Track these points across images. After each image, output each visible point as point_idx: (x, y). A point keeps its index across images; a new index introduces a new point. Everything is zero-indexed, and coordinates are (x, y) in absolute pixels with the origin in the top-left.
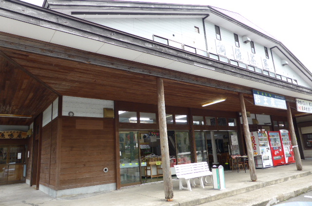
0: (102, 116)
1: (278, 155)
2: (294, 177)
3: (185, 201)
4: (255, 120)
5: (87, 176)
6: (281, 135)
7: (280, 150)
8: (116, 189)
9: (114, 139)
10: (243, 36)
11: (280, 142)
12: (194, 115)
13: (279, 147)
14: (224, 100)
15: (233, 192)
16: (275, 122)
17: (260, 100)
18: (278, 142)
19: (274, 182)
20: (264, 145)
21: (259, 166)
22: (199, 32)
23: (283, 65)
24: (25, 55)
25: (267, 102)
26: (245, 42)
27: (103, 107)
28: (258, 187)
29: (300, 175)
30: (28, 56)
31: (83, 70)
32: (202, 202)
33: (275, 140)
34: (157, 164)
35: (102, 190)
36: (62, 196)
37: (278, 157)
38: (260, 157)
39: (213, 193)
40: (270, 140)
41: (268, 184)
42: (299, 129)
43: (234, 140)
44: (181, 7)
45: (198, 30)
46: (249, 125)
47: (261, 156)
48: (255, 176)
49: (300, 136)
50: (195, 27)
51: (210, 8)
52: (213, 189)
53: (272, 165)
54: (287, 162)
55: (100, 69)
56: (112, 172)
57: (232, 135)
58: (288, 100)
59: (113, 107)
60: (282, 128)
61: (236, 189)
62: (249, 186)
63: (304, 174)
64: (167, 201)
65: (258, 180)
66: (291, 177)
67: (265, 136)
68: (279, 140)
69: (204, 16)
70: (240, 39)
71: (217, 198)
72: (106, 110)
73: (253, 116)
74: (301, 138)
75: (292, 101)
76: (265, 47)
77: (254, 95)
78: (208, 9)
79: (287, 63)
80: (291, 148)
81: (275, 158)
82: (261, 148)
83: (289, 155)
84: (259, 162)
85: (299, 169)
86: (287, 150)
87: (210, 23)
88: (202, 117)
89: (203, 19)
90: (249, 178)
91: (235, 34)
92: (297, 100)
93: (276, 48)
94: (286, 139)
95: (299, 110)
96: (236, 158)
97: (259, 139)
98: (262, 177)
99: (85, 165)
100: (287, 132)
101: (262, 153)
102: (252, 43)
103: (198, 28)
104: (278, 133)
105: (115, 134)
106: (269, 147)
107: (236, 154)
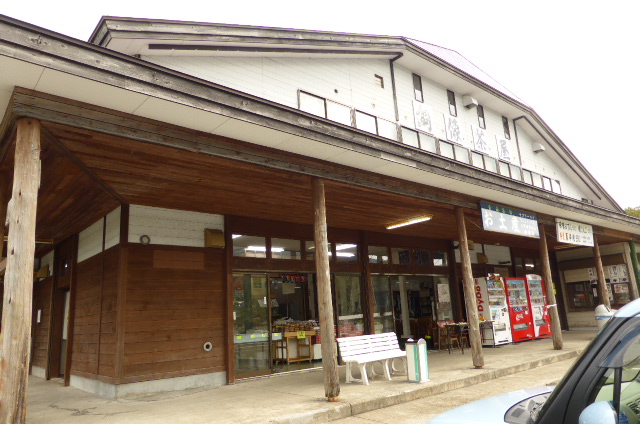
0: (201, 244)
1: (521, 321)
2: (547, 361)
3: (360, 401)
4: (481, 256)
5: (174, 357)
6: (529, 283)
7: (526, 313)
8: (227, 383)
9: (225, 287)
10: (464, 96)
11: (525, 298)
12: (371, 244)
13: (524, 308)
14: (428, 219)
15: (442, 385)
16: (517, 259)
17: (492, 221)
18: (523, 297)
19: (513, 370)
20: (497, 303)
21: (488, 343)
22: (383, 86)
23: (536, 152)
24: (87, 136)
25: (505, 224)
26: (468, 107)
27: (203, 227)
28: (485, 378)
29: (558, 357)
30: (91, 137)
31: (184, 162)
32: (389, 403)
33: (517, 293)
34: (299, 337)
35: (201, 384)
36: (127, 396)
37: (521, 326)
38: (490, 325)
39: (408, 389)
40: (508, 294)
41: (503, 373)
42: (560, 273)
43: (444, 293)
44: (351, 39)
45: (382, 82)
46: (472, 265)
47: (491, 323)
48: (481, 359)
49: (563, 286)
50: (376, 76)
51: (405, 41)
52: (408, 381)
53: (510, 340)
54: (537, 335)
55: (214, 162)
56: (219, 351)
57: (440, 282)
58: (542, 221)
59: (221, 228)
60: (531, 271)
61: (448, 381)
62: (470, 375)
63: (564, 356)
64: (329, 401)
65: (485, 366)
66: (542, 361)
67: (500, 286)
68: (525, 293)
69: (392, 56)
70: (458, 100)
71: (415, 396)
72: (210, 233)
73: (478, 247)
74: (563, 291)
75: (549, 223)
76: (503, 117)
77: (483, 210)
78: (402, 42)
79: (543, 148)
80: (545, 309)
81: (516, 327)
82: (492, 309)
83: (542, 322)
84: (488, 335)
85: (558, 347)
86: (538, 313)
87: (404, 68)
88: (385, 249)
89: (392, 61)
90: (470, 363)
91: (449, 91)
92: (558, 220)
93: (523, 119)
94: (537, 293)
95: (561, 240)
96: (446, 326)
97: (489, 292)
98: (493, 362)
99: (169, 337)
100: (539, 278)
101: (494, 317)
102: (481, 110)
103: (381, 78)
104: (523, 281)
105: (225, 279)
106: (506, 306)
107: (446, 320)
